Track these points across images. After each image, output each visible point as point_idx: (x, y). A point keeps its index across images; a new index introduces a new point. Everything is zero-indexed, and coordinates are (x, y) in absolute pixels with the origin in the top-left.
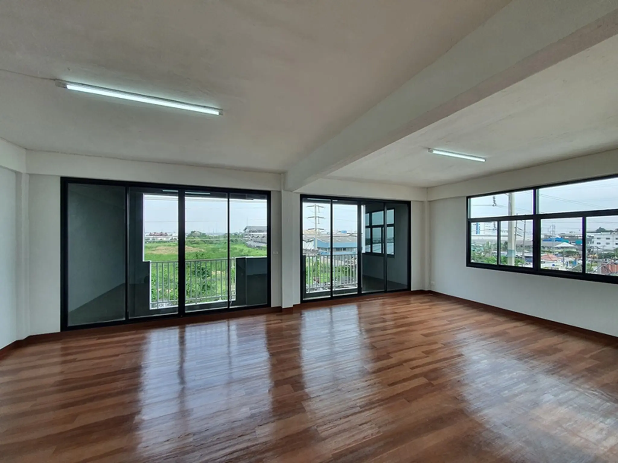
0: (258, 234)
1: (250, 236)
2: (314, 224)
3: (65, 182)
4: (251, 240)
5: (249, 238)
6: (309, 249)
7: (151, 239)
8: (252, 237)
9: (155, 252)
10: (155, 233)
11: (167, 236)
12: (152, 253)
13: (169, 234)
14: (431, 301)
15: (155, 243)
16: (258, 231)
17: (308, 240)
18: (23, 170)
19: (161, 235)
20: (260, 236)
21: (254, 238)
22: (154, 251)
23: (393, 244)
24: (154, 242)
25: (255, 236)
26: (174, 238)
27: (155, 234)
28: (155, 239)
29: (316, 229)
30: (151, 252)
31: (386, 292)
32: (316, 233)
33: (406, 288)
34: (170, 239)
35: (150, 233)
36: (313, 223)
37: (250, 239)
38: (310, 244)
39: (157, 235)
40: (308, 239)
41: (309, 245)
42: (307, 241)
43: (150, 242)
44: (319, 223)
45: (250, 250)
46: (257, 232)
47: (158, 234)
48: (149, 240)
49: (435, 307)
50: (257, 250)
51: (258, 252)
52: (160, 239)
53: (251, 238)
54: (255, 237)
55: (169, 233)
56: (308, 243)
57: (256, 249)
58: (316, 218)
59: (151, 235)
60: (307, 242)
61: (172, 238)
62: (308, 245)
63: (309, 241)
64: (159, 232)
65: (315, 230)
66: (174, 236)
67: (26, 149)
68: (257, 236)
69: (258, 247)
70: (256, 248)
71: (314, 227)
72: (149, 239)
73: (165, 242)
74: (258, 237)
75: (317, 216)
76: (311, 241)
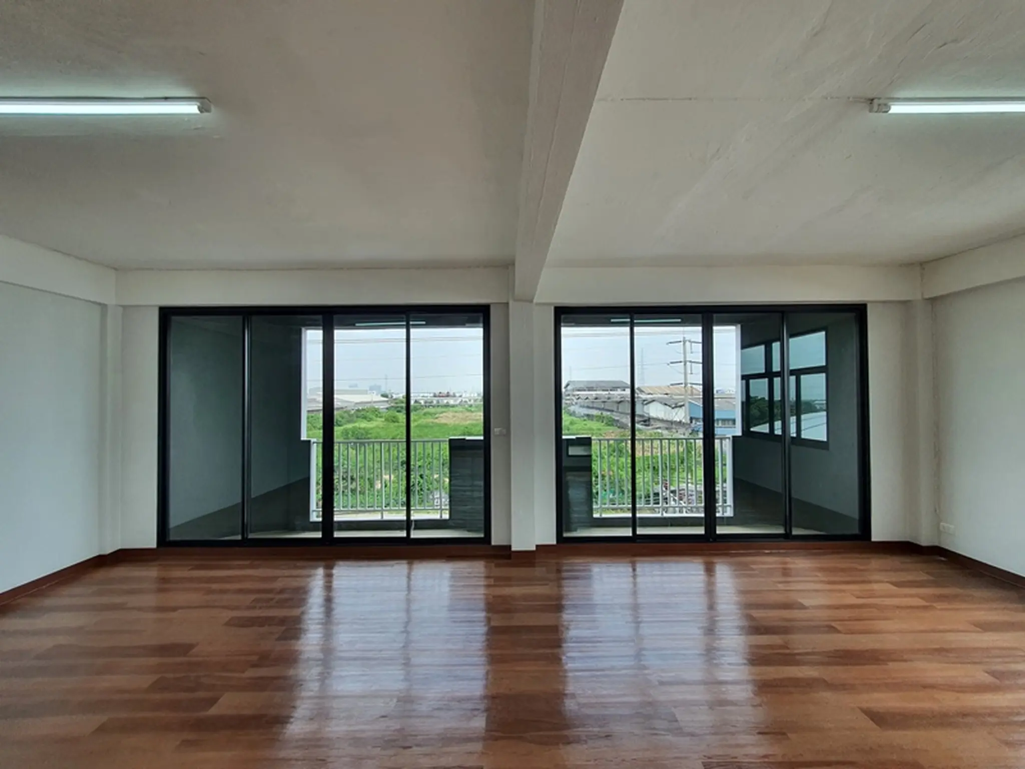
0: (586, 395)
1: (573, 398)
2: (683, 376)
3: (167, 315)
4: (576, 403)
5: (573, 400)
6: (678, 420)
7: (435, 402)
8: (578, 398)
9: (436, 421)
10: (440, 393)
11: (455, 398)
12: (433, 423)
13: (457, 395)
14: (936, 584)
15: (440, 407)
16: (587, 389)
17: (676, 404)
18: (110, 300)
19: (448, 396)
20: (589, 397)
21: (580, 400)
22: (437, 418)
23: (825, 413)
24: (438, 406)
25: (581, 397)
26: (464, 400)
27: (441, 395)
28: (440, 401)
29: (686, 384)
30: (432, 420)
31: (787, 536)
32: (686, 391)
33: (856, 531)
34: (458, 402)
35: (435, 394)
36: (680, 373)
37: (574, 403)
38: (678, 411)
39: (443, 397)
40: (677, 401)
41: (676, 414)
42: (673, 406)
43: (434, 406)
44: (691, 373)
45: (573, 420)
46: (585, 390)
47: (444, 395)
48: (432, 404)
49: (945, 605)
50: (585, 420)
51: (585, 425)
52: (445, 401)
53: (575, 401)
54: (582, 399)
55: (459, 392)
56: (676, 410)
57: (582, 419)
58: (685, 364)
59: (435, 396)
60: (673, 408)
61: (462, 401)
62: (674, 414)
63: (676, 407)
64: (445, 392)
65: (683, 385)
66: (465, 398)
67: (115, 269)
68: (585, 398)
69: (588, 415)
70: (583, 417)
71: (683, 381)
72: (432, 402)
73: (453, 406)
74: (587, 398)
75: (688, 359)
76: (681, 406)
